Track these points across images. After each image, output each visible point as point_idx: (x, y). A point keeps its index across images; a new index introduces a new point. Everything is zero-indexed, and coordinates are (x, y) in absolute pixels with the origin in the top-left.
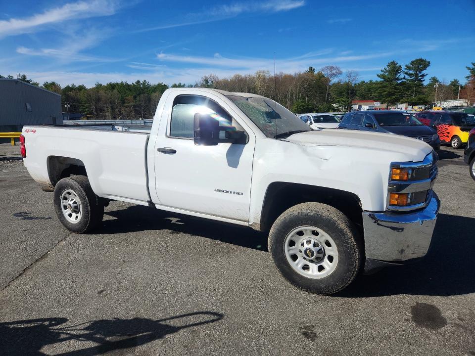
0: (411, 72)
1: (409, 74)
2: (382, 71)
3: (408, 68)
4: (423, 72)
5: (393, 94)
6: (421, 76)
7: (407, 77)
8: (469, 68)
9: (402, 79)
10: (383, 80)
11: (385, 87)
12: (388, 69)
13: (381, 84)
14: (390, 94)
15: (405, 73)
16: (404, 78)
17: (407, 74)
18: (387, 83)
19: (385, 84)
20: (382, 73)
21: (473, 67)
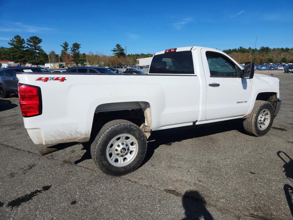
0: (32, 44)
1: (31, 45)
2: (11, 40)
3: (29, 41)
4: (39, 45)
5: (23, 57)
6: (38, 47)
7: (29, 47)
8: (62, 46)
9: (26, 48)
10: (13, 47)
11: (16, 51)
12: (15, 40)
13: (13, 49)
14: (21, 57)
15: (27, 44)
16: (27, 47)
17: (29, 44)
18: (17, 50)
19: (15, 49)
20: (12, 42)
21: (64, 45)
